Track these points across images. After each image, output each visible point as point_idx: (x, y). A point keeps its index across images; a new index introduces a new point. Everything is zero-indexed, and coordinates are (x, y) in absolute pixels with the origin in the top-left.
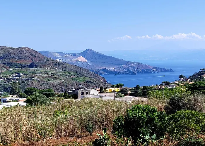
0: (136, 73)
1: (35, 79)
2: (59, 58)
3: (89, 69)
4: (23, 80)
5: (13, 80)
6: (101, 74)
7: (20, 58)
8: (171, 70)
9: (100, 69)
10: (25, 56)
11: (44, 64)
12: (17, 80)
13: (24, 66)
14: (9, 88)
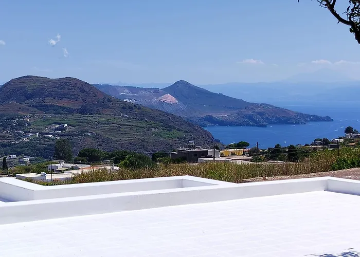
0: (265, 123)
1: (89, 134)
2: (130, 96)
4: (67, 135)
5: (50, 136)
7: (61, 97)
8: (328, 119)
9: (202, 116)
10: (72, 93)
13: (70, 111)
14: (45, 149)
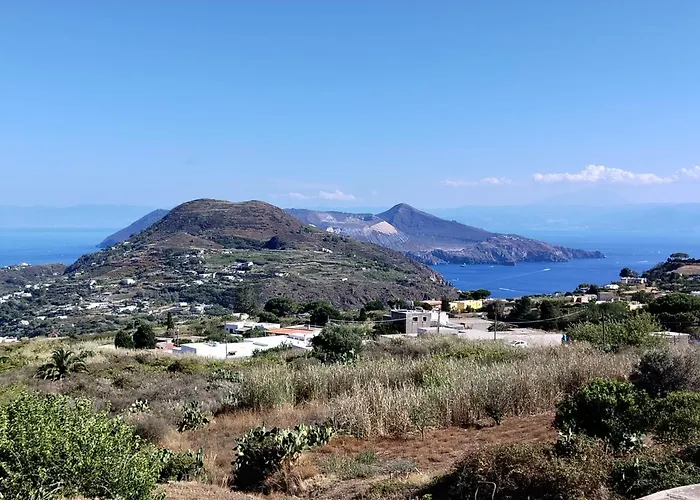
0: (513, 260)
1: (281, 275)
2: (333, 224)
3: (402, 250)
4: (254, 276)
5: (230, 277)
6: (432, 264)
7: (245, 226)
8: (598, 255)
9: (429, 251)
10: (258, 222)
11: (301, 239)
12: (241, 276)
13: (254, 245)
14: (223, 294)
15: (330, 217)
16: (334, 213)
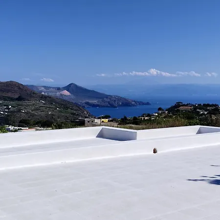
0: (116, 106)
2: (44, 91)
4: (12, 112)
5: (2, 112)
6: (85, 107)
7: (8, 91)
8: (148, 104)
9: (83, 102)
10: (13, 90)
12: (6, 112)
13: (12, 99)
15: (43, 88)
16: (45, 87)
